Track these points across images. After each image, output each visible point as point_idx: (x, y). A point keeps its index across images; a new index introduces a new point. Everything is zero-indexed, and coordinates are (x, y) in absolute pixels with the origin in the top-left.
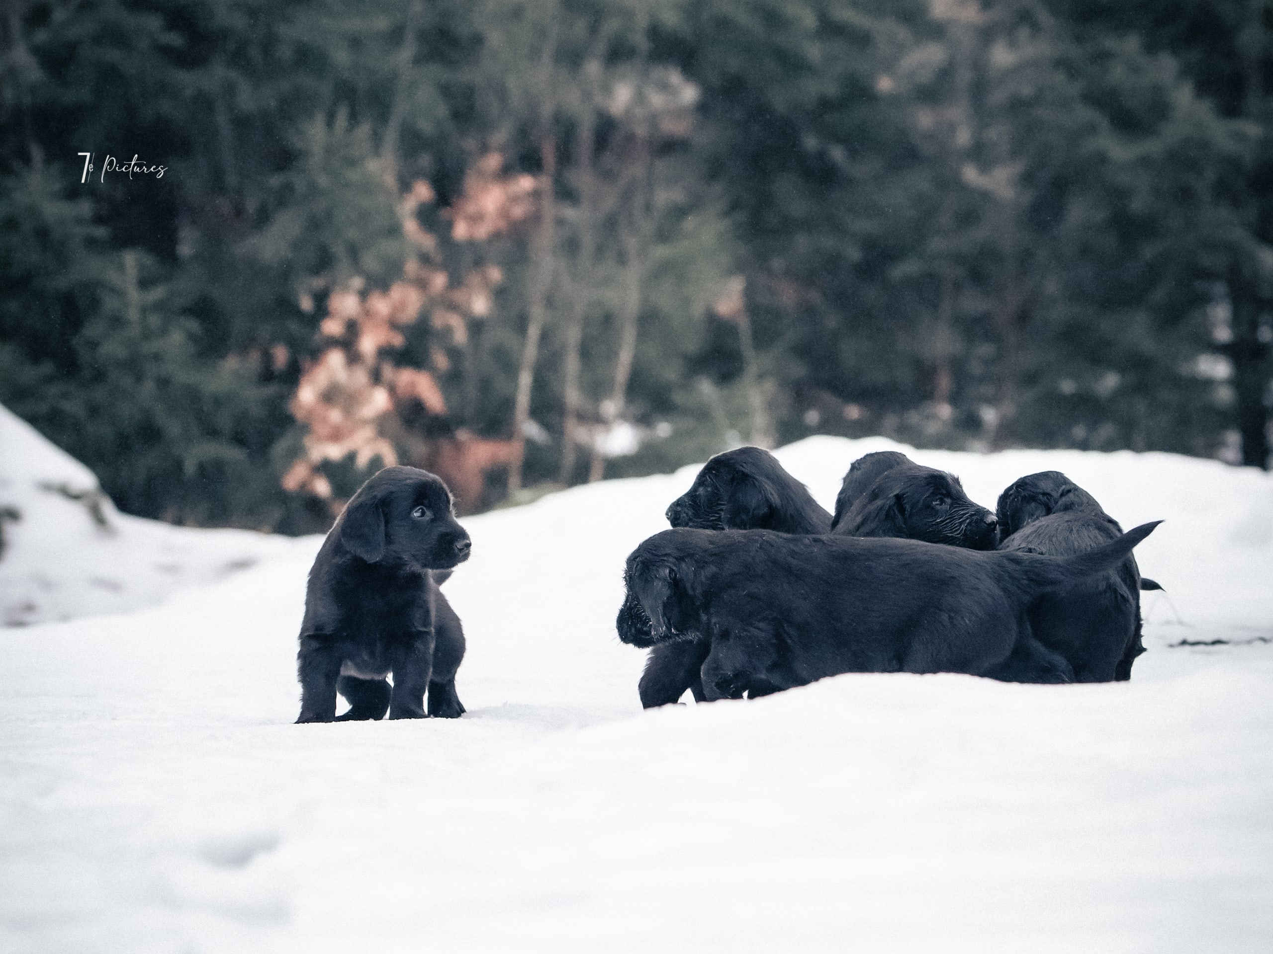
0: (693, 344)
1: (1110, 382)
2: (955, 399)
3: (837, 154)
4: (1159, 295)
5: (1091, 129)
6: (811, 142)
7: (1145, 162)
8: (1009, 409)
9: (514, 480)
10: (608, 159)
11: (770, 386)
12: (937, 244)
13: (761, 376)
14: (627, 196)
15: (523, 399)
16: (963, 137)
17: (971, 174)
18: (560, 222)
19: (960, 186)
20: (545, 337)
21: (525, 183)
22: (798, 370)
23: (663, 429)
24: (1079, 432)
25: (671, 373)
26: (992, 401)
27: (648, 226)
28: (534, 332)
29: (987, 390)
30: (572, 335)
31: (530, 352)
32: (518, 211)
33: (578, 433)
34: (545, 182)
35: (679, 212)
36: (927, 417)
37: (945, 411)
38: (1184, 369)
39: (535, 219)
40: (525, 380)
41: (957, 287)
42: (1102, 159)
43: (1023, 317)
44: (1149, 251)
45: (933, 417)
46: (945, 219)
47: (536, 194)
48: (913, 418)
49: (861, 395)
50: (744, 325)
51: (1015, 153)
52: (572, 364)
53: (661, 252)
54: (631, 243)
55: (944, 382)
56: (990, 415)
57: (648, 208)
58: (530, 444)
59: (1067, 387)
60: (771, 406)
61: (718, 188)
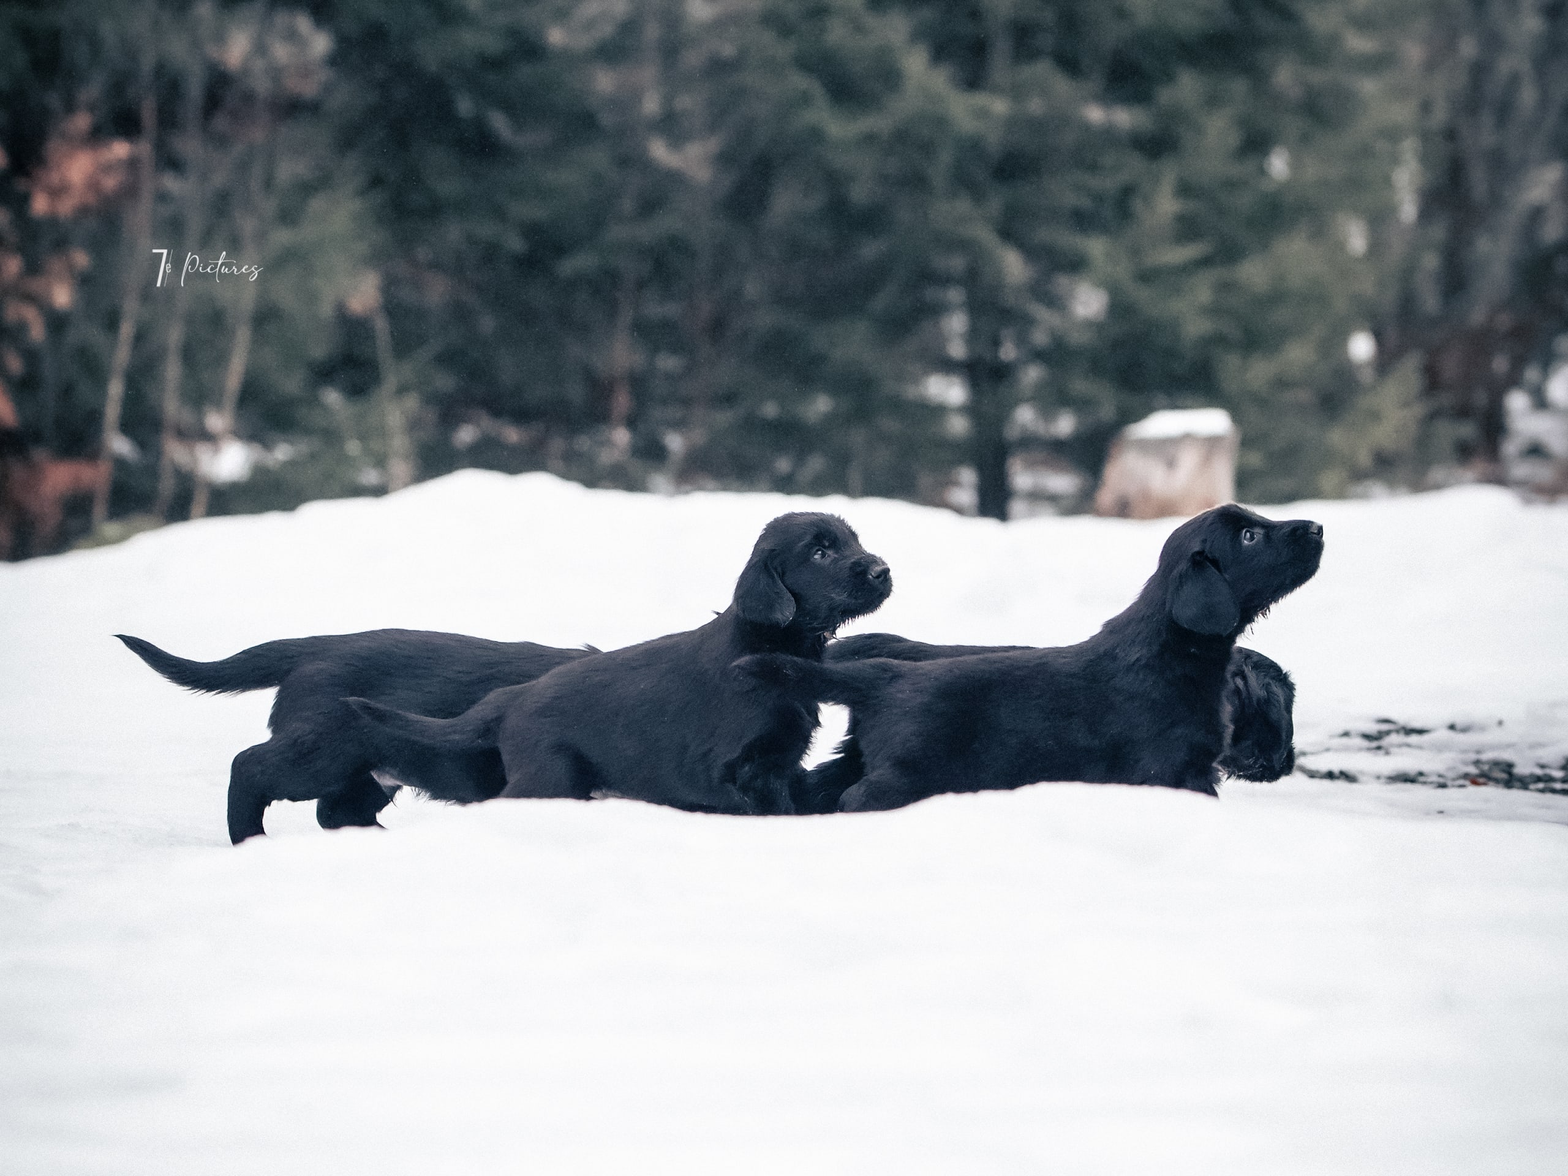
0: (319, 350)
1: (820, 405)
2: (631, 422)
3: (499, 123)
4: (882, 301)
5: (805, 99)
6: (465, 106)
7: (869, 139)
8: (699, 436)
9: (99, 510)
10: (221, 122)
11: (412, 402)
12: (617, 232)
13: (402, 390)
14: (243, 166)
15: (112, 411)
16: (651, 105)
17: (659, 151)
18: (162, 197)
19: (646, 165)
20: (140, 338)
21: (120, 149)
22: (445, 382)
23: (282, 453)
24: (783, 465)
25: (292, 384)
26: (679, 425)
27: (269, 206)
28: (127, 330)
29: (674, 412)
30: (174, 336)
31: (122, 356)
32: (110, 183)
33: (176, 452)
34: (145, 148)
35: (307, 189)
36: (602, 444)
37: (621, 436)
38: (911, 392)
39: (130, 191)
40: (116, 389)
41: (641, 285)
42: (816, 135)
43: (717, 327)
44: (870, 250)
45: (608, 443)
46: (627, 205)
47: (132, 164)
48: (583, 443)
49: (521, 416)
50: (381, 326)
51: (712, 127)
52: (172, 371)
53: (282, 237)
54: (247, 225)
55: (622, 402)
56: (675, 442)
57: (268, 183)
58: (120, 463)
59: (770, 410)
60: (413, 425)
61: (352, 161)
